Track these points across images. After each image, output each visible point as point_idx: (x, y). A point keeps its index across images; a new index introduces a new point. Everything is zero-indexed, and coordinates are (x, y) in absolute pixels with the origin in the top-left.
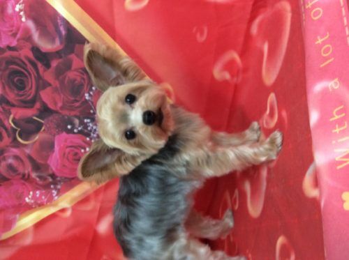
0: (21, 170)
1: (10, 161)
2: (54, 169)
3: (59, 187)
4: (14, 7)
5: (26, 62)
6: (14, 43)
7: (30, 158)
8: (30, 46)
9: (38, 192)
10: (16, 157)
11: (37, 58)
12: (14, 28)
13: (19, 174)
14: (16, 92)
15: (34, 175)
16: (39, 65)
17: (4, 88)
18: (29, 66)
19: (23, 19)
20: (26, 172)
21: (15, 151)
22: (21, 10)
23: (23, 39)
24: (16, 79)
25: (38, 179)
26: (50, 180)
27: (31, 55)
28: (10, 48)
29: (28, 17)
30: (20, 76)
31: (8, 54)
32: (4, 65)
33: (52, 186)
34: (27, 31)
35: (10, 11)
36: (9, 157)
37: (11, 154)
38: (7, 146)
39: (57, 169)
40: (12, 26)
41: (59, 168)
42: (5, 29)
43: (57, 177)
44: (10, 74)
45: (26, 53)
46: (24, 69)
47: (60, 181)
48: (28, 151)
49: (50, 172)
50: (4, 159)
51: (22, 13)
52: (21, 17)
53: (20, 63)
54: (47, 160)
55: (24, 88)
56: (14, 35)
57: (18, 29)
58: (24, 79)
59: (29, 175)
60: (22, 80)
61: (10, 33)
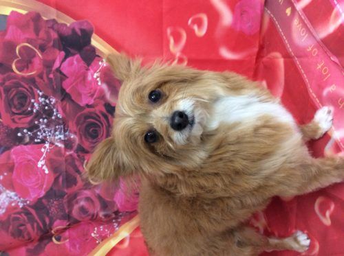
0: (91, 211)
1: (82, 203)
2: (119, 205)
3: (119, 220)
4: (92, 75)
5: (101, 116)
6: (92, 102)
7: (99, 197)
8: (103, 103)
9: (101, 227)
10: (88, 199)
11: (108, 111)
12: (92, 91)
13: (89, 215)
14: (90, 140)
15: (101, 214)
16: (110, 116)
17: (81, 138)
18: (102, 119)
19: (99, 83)
20: (96, 212)
21: (87, 193)
22: (97, 77)
23: (98, 98)
24: (91, 129)
25: (103, 217)
26: (114, 216)
27: (104, 110)
28: (88, 106)
29: (103, 81)
30: (95, 127)
31: (87, 111)
32: (83, 120)
33: (114, 221)
34: (102, 91)
35: (89, 78)
36: (81, 200)
37: (83, 196)
38: (80, 189)
39: (121, 205)
40: (91, 89)
41: (123, 203)
42: (85, 92)
43: (120, 212)
44: (87, 126)
45: (100, 108)
46: (99, 121)
47: (121, 216)
48: (97, 191)
49: (116, 209)
50: (77, 202)
51: (98, 79)
52: (98, 82)
53: (95, 116)
54: (113, 198)
55: (97, 136)
56: (92, 96)
57: (95, 91)
58: (97, 129)
59: (97, 215)
60: (96, 130)
61: (89, 95)
